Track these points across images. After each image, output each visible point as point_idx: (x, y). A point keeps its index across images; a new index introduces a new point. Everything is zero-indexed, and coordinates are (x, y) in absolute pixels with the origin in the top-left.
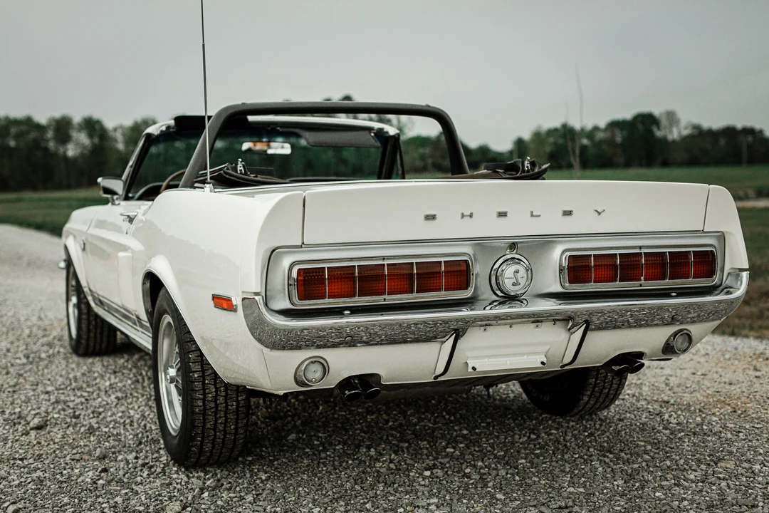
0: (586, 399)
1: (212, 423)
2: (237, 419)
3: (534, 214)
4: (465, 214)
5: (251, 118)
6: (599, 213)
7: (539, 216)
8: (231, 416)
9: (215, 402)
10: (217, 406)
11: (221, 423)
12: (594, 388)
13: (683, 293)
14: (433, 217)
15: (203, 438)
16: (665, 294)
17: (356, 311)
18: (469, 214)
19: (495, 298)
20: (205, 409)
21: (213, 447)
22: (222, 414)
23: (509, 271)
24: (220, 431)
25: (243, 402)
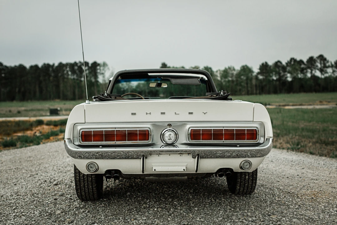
0: (238, 188)
1: (83, 185)
2: (92, 184)
3: (176, 113)
4: (148, 113)
5: (149, 74)
6: (205, 114)
7: (179, 114)
8: (90, 183)
9: (83, 177)
10: (84, 179)
11: (86, 185)
12: (241, 183)
13: (241, 145)
14: (135, 114)
15: (81, 190)
16: (235, 145)
17: (104, 146)
18: (149, 113)
19: (163, 144)
20: (80, 180)
21: (85, 193)
22: (86, 182)
23: (167, 134)
24: (86, 188)
25: (94, 178)
